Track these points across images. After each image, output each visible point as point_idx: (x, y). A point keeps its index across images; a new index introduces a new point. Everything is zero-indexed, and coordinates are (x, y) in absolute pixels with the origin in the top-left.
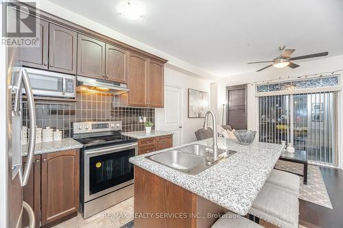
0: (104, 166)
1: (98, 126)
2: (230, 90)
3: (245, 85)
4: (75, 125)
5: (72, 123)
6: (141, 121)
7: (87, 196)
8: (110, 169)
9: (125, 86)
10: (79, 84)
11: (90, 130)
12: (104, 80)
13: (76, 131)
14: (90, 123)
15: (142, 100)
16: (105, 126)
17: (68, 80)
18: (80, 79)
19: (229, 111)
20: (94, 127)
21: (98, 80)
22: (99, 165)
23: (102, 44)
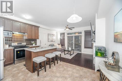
0: (20, 53)
1: (19, 44)
2: (61, 34)
3: (64, 33)
4: (12, 43)
5: (11, 43)
6: (32, 42)
7: (15, 59)
8: (22, 54)
9: (27, 34)
10: (13, 33)
11: (16, 45)
12: (20, 32)
13: (12, 45)
14: (17, 43)
15: (32, 37)
16: (21, 44)
17: (10, 33)
18: (13, 32)
19: (61, 40)
20: (17, 44)
21: (19, 32)
22: (18, 52)
23: (20, 23)
